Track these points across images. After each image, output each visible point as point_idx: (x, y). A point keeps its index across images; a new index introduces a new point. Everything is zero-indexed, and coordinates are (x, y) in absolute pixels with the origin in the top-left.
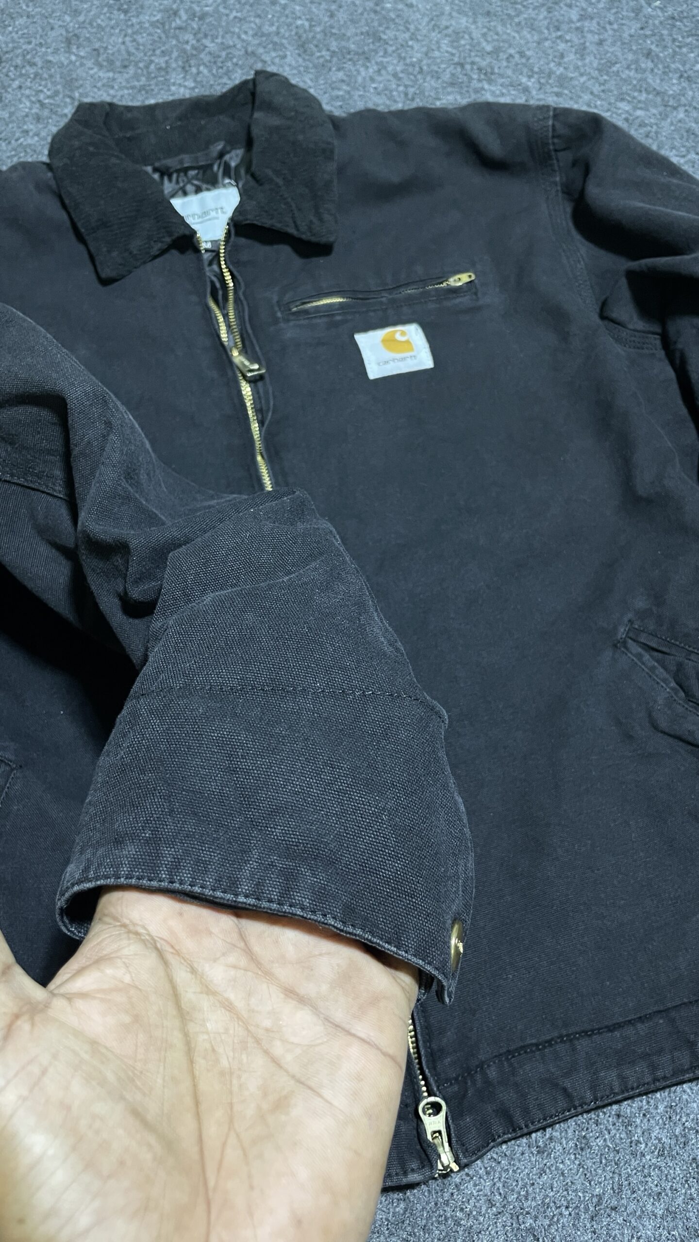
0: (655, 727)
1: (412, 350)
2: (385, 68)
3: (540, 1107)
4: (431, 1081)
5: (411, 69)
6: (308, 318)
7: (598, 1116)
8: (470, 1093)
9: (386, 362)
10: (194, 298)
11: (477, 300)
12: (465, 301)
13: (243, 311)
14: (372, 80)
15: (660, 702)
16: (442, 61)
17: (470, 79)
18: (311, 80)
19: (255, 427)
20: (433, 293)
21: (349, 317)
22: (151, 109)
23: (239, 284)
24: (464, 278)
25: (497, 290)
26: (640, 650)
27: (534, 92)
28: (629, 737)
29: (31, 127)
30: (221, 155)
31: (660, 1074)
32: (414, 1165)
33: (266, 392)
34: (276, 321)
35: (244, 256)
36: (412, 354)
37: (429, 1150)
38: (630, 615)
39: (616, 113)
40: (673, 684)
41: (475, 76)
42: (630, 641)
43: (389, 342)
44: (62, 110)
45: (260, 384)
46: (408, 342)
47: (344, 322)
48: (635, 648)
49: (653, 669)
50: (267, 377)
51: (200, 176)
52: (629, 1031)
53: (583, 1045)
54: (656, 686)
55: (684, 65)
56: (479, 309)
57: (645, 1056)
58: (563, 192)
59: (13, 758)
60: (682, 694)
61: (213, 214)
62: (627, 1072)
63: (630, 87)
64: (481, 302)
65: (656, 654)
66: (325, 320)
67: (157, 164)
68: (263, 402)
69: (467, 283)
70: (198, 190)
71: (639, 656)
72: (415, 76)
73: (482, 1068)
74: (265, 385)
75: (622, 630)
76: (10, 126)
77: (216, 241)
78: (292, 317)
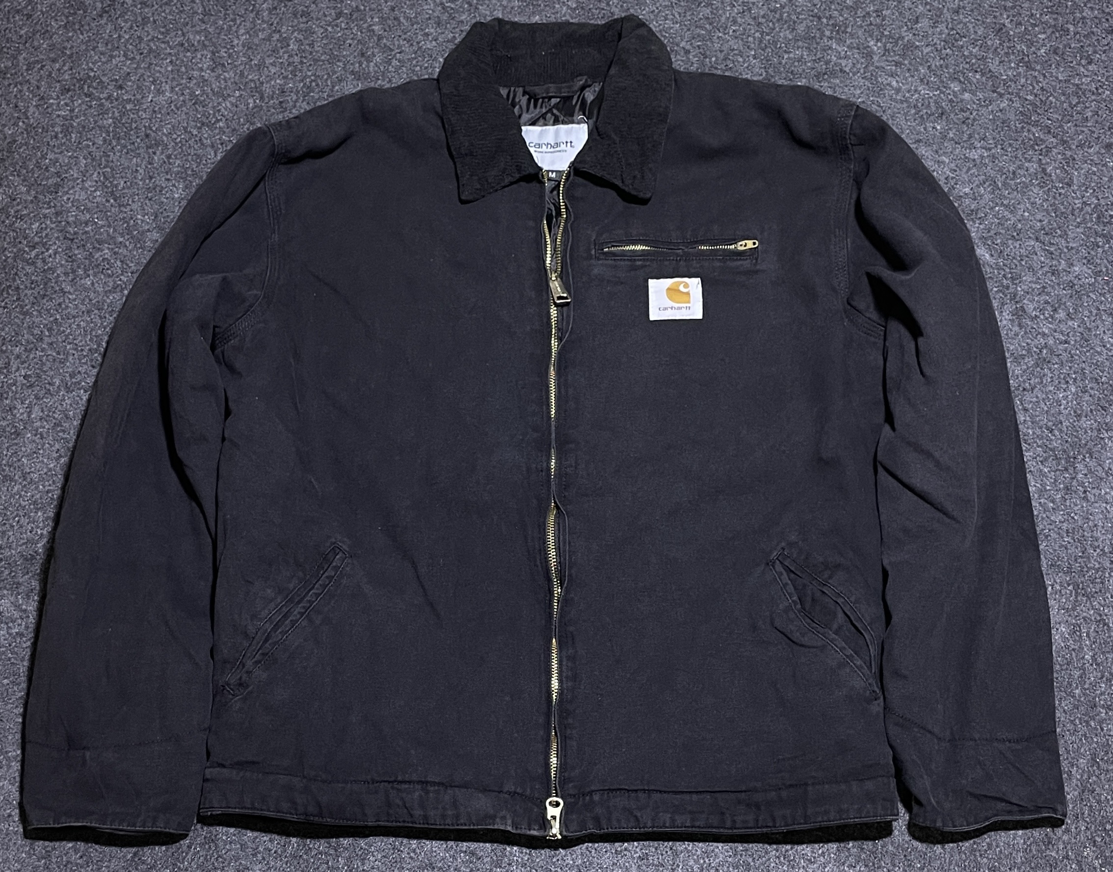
0: (772, 623)
1: (689, 302)
2: (750, 10)
3: (619, 821)
4: (559, 791)
5: (771, 15)
6: (615, 260)
7: (659, 845)
8: (580, 803)
9: (666, 309)
10: (531, 223)
11: (755, 265)
12: (746, 264)
13: (568, 242)
14: (735, 22)
15: (781, 607)
16: (803, 10)
17: (822, 35)
18: (679, 14)
19: (554, 343)
20: (721, 253)
21: (648, 263)
22: (533, 28)
23: (571, 215)
24: (750, 244)
25: (775, 259)
26: (782, 570)
27: (876, 58)
28: (754, 628)
29: (432, 30)
30: (583, 88)
31: (697, 824)
32: (536, 828)
33: (568, 316)
34: (590, 257)
35: (578, 193)
36: (688, 305)
37: (546, 823)
38: (783, 544)
39: (944, 93)
40: (795, 598)
41: (828, 33)
42: (778, 562)
43: (672, 292)
44: (460, 16)
45: (565, 309)
46: (688, 294)
47: (643, 266)
48: (779, 567)
49: (785, 585)
50: (572, 305)
51: (560, 106)
52: (687, 797)
53: (656, 796)
54: (783, 596)
55: (1029, 47)
56: (756, 272)
57: (691, 812)
58: (854, 180)
59: (347, 549)
60: (799, 606)
61: (563, 147)
62: (677, 817)
63: (967, 66)
64: (758, 267)
65: (792, 575)
66: (629, 263)
67: (528, 89)
68: (564, 323)
69: (751, 249)
70: (556, 122)
71: (781, 574)
72: (773, 24)
73: (591, 795)
74: (569, 310)
75: (775, 554)
76: (415, 26)
77: (560, 171)
78: (602, 257)
